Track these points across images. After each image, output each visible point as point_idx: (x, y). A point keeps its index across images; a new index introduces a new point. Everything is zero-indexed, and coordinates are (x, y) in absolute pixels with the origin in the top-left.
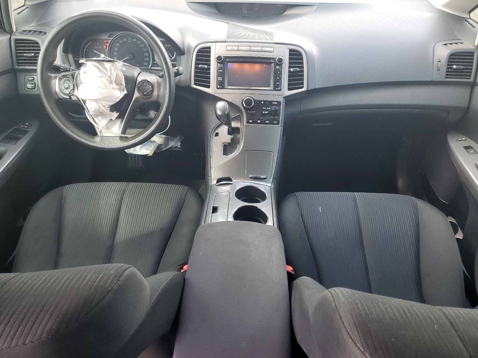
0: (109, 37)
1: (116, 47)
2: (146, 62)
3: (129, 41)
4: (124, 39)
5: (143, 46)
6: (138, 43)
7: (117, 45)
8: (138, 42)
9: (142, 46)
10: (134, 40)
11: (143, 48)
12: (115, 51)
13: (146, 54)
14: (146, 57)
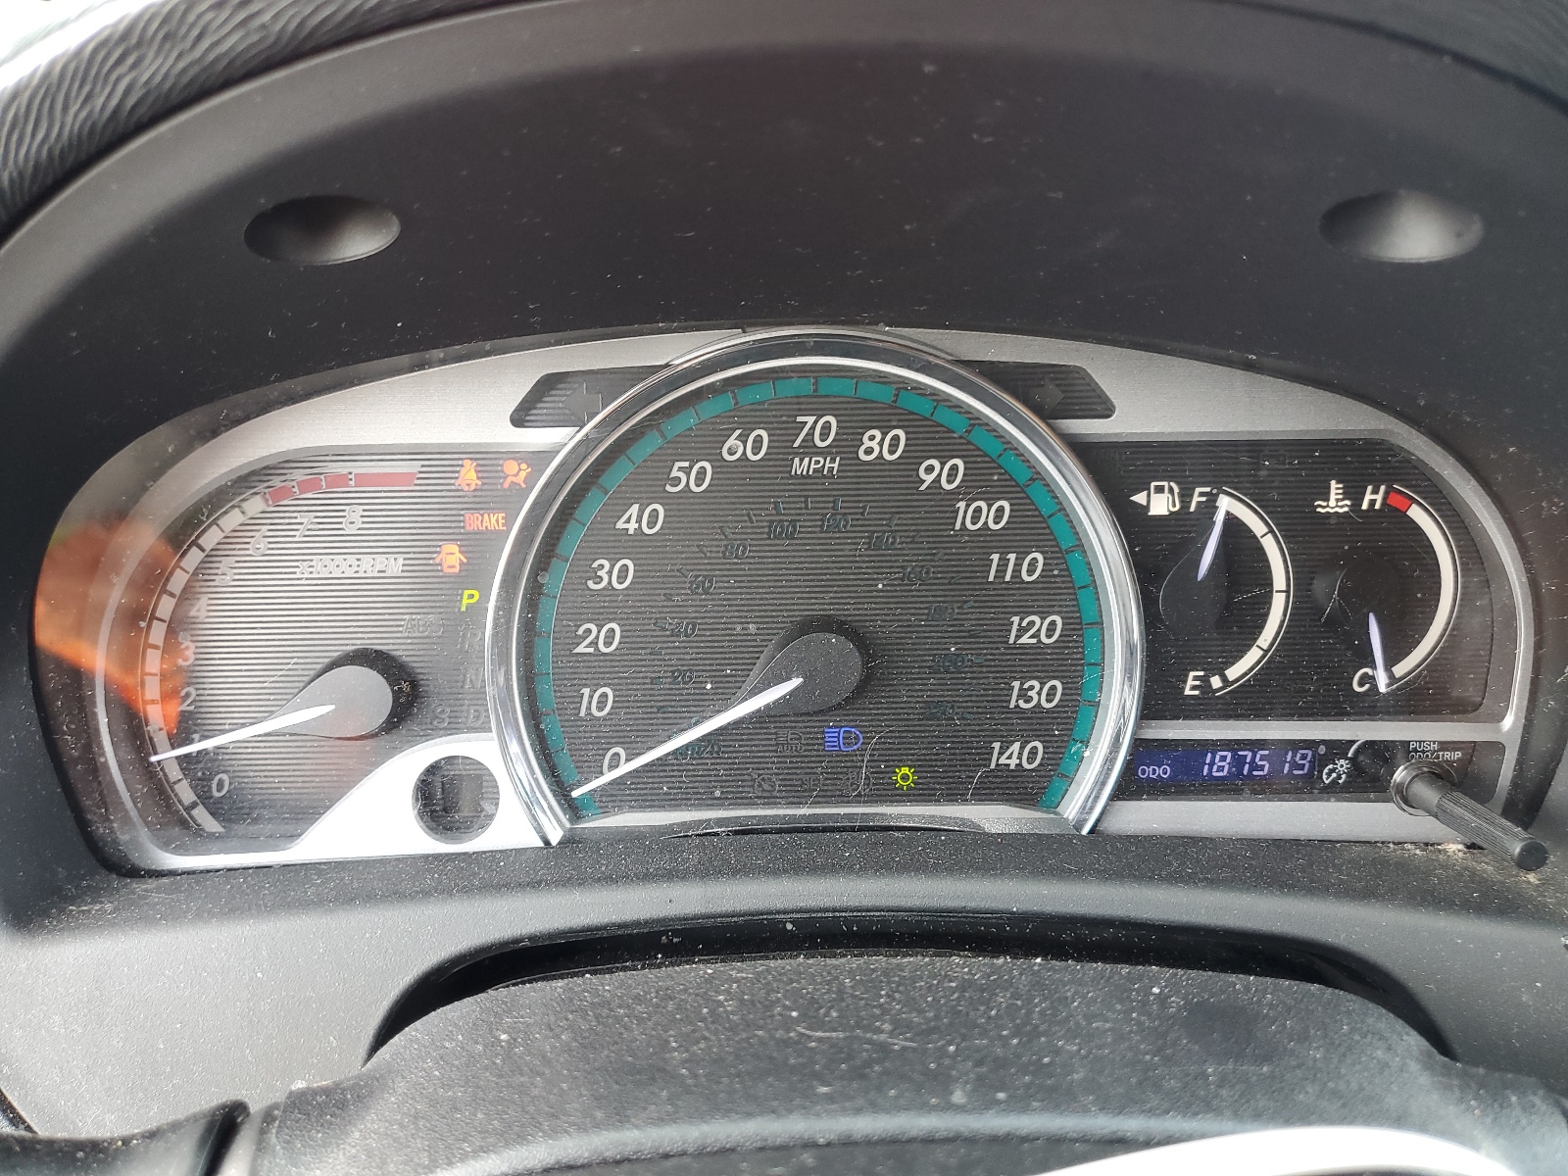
0: (519, 419)
1: (620, 545)
2: (1036, 724)
3: (800, 466)
4: (732, 441)
5: (991, 515)
6: (929, 479)
7: (631, 521)
8: (933, 472)
9: (988, 516)
10: (875, 445)
11: (1003, 541)
12: (604, 607)
13: (1039, 629)
14: (1037, 662)
